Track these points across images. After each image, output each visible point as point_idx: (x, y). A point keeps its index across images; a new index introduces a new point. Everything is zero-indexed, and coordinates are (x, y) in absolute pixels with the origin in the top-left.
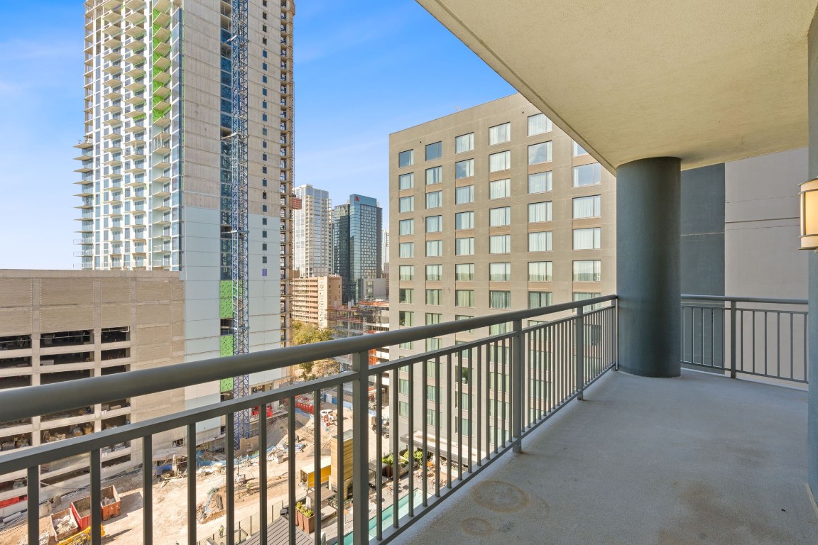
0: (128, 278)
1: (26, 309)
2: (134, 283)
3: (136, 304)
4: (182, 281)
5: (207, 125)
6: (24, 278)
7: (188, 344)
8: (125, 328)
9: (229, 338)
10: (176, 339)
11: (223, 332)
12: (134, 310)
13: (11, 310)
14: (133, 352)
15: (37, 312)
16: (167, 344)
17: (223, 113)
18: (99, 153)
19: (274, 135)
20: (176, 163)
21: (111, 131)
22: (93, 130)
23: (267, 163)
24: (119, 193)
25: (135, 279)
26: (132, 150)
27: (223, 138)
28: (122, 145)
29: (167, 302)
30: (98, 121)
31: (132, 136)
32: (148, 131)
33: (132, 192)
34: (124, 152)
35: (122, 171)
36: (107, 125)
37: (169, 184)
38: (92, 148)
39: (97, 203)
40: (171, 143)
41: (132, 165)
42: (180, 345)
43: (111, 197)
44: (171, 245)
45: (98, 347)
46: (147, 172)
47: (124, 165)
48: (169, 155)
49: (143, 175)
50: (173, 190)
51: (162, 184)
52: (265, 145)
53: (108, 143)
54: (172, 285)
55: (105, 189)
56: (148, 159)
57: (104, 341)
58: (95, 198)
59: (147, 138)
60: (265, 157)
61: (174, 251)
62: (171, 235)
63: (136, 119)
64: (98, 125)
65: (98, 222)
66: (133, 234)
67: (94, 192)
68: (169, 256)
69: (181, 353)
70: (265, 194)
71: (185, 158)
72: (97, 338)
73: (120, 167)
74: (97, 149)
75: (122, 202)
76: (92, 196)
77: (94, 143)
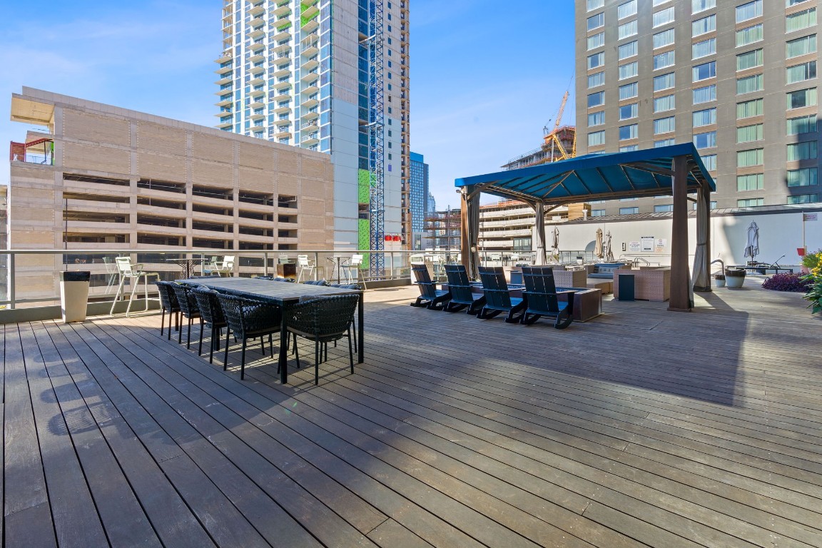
0: (295, 153)
1: (229, 166)
2: (300, 158)
3: (301, 177)
4: (333, 164)
5: (349, 29)
6: (229, 140)
7: (337, 220)
8: (293, 197)
9: (366, 223)
10: (328, 214)
11: (362, 216)
12: (299, 182)
13: (221, 165)
14: (299, 219)
15: (237, 170)
16: (322, 217)
17: (361, 20)
18: (240, 65)
19: (396, 46)
20: (326, 60)
21: (252, 43)
22: (232, 45)
23: (391, 70)
24: (262, 97)
25: (300, 155)
26: (276, 57)
27: (360, 42)
28: (266, 54)
29: (322, 180)
30: (239, 36)
31: (276, 45)
32: (293, 37)
33: (277, 94)
34: (267, 60)
35: (266, 77)
36: (249, 38)
37: (316, 81)
38: (231, 61)
39: (237, 110)
40: (319, 44)
41: (276, 70)
42: (331, 220)
43: (252, 101)
44: (319, 134)
45: (276, 210)
46: (293, 74)
47: (267, 71)
48: (316, 55)
49: (288, 77)
50: (321, 85)
51: (307, 82)
52: (390, 54)
53: (249, 54)
54: (325, 167)
55: (246, 96)
56: (293, 61)
57: (280, 205)
58: (234, 105)
59: (292, 44)
60: (390, 64)
61: (323, 139)
62: (319, 125)
63: (280, 29)
64: (238, 40)
65: (238, 126)
66: (277, 131)
67: (234, 100)
68: (316, 145)
69: (332, 228)
70: (390, 97)
71: (335, 55)
72: (276, 202)
73: (262, 74)
74: (237, 62)
75: (264, 104)
76: (232, 104)
77: (234, 57)
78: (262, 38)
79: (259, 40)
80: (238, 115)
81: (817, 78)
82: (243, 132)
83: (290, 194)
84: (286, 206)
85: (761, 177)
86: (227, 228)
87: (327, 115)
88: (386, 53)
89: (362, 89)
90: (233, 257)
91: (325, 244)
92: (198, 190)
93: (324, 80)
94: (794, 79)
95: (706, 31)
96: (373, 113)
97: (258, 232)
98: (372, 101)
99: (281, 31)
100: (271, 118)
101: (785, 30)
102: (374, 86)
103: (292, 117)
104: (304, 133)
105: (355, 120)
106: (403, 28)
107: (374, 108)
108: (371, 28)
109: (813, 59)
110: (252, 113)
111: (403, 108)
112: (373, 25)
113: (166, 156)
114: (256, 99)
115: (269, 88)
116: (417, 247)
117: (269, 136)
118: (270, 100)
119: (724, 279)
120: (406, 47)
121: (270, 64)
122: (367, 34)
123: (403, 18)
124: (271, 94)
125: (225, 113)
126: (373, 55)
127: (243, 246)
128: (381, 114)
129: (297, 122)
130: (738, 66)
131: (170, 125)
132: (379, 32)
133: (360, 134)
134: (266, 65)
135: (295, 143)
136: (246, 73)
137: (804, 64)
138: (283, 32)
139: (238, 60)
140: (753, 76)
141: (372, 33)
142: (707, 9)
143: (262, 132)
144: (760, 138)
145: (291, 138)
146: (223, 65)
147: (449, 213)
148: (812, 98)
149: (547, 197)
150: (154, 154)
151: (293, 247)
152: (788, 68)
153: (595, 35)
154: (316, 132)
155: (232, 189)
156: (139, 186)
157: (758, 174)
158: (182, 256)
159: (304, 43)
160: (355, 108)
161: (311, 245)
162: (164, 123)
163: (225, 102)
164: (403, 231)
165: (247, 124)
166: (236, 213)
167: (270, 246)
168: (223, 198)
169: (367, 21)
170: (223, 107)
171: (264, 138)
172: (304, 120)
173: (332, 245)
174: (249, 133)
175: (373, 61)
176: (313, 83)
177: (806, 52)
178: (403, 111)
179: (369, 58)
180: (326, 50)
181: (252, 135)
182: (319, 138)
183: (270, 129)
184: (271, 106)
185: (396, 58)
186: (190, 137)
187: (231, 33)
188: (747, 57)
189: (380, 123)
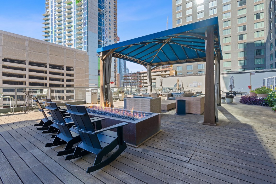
0: (73, 51)
1: (45, 54)
2: (75, 53)
3: (76, 60)
4: (88, 55)
5: (94, 6)
6: (45, 44)
7: (90, 76)
8: (72, 67)
10: (86, 74)
12: (75, 62)
13: (41, 54)
14: (75, 75)
15: (48, 56)
16: (84, 75)
17: (99, 3)
18: (52, 17)
19: (112, 14)
20: (86, 17)
21: (57, 9)
22: (49, 9)
23: (111, 22)
24: (61, 30)
25: (75, 51)
26: (66, 15)
27: (99, 11)
28: (62, 13)
29: (84, 61)
30: (52, 6)
31: (66, 10)
32: (73, 8)
33: (67, 29)
34: (63, 15)
35: (62, 22)
36: (56, 7)
37: (82, 24)
38: (49, 15)
39: (51, 34)
40: (83, 11)
41: (67, 19)
42: (88, 76)
43: (57, 31)
44: (83, 44)
45: (65, 72)
46: (73, 21)
47: (63, 20)
48: (82, 15)
49: (71, 23)
50: (84, 26)
51: (79, 25)
52: (110, 17)
53: (56, 13)
54: (85, 56)
55: (55, 29)
56: (73, 17)
57: (67, 70)
58: (50, 32)
59: (73, 10)
60: (110, 20)
61: (84, 46)
62: (83, 41)
63: (68, 4)
64: (52, 7)
65: (52, 40)
66: (67, 42)
67: (50, 30)
68: (82, 48)
69: (88, 79)
70: (110, 32)
71: (89, 15)
72: (65, 69)
73: (61, 21)
74: (51, 16)
75: (62, 32)
76: (49, 32)
77: (50, 14)
78: (61, 7)
79: (60, 8)
80: (52, 36)
81: (246, 31)
82: (54, 42)
83: (71, 66)
84: (70, 70)
85: (230, 62)
86: (45, 78)
87: (86, 37)
88: (108, 16)
89: (99, 28)
90: (47, 90)
91: (85, 84)
92: (31, 63)
93: (85, 24)
94: (240, 31)
95: (214, 13)
96: (104, 38)
97: (58, 80)
98: (103, 33)
99: (68, 5)
100: (65, 38)
101: (237, 14)
102: (104, 28)
103: (72, 38)
104: (78, 43)
105: (97, 40)
106: (115, 8)
107: (104, 35)
108: (103, 7)
109: (245, 25)
110: (57, 35)
111: (115, 36)
112: (103, 5)
113: (16, 49)
114: (59, 30)
115: (64, 26)
116: (122, 86)
117: (64, 44)
118: (64, 31)
119: (225, 99)
120: (116, 15)
121: (64, 17)
122: (101, 9)
123: (115, 4)
124: (65, 29)
125: (46, 35)
126: (103, 17)
127: (51, 85)
128: (107, 38)
129: (74, 39)
130: (223, 26)
131: (18, 37)
132: (105, 8)
133: (99, 45)
134: (62, 18)
135: (74, 47)
136: (55, 20)
137: (242, 26)
138: (69, 5)
139: (52, 15)
140: (228, 29)
141: (103, 8)
142: (214, 6)
143: (61, 43)
144: (230, 50)
145: (72, 45)
146: (46, 16)
147: (132, 74)
148: (245, 37)
149: (152, 63)
150: (11, 48)
151: (72, 86)
152: (238, 27)
153: (179, 13)
154: (82, 43)
155: (46, 64)
156: (3, 61)
157: (229, 61)
158: (24, 89)
159: (77, 10)
160: (97, 35)
161: (79, 85)
162: (15, 36)
163: (46, 31)
164: (115, 80)
165: (55, 39)
166: (48, 72)
167: (63, 86)
168: (43, 67)
169: (101, 4)
170: (46, 33)
171: (62, 45)
172: (77, 39)
173: (88, 85)
174: (56, 43)
175: (103, 18)
176: (81, 25)
177: (243, 22)
178: (115, 37)
179: (102, 18)
180: (86, 13)
181: (57, 43)
182: (83, 45)
183: (64, 41)
184: (65, 33)
185: (112, 18)
186: (27, 42)
187: (49, 5)
188: (226, 23)
189: (106, 41)
